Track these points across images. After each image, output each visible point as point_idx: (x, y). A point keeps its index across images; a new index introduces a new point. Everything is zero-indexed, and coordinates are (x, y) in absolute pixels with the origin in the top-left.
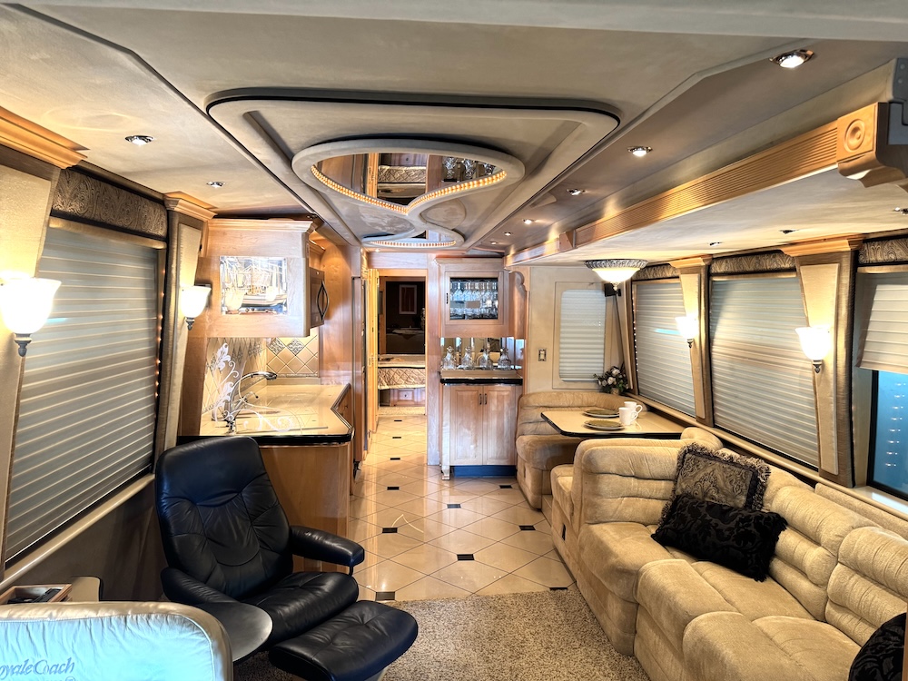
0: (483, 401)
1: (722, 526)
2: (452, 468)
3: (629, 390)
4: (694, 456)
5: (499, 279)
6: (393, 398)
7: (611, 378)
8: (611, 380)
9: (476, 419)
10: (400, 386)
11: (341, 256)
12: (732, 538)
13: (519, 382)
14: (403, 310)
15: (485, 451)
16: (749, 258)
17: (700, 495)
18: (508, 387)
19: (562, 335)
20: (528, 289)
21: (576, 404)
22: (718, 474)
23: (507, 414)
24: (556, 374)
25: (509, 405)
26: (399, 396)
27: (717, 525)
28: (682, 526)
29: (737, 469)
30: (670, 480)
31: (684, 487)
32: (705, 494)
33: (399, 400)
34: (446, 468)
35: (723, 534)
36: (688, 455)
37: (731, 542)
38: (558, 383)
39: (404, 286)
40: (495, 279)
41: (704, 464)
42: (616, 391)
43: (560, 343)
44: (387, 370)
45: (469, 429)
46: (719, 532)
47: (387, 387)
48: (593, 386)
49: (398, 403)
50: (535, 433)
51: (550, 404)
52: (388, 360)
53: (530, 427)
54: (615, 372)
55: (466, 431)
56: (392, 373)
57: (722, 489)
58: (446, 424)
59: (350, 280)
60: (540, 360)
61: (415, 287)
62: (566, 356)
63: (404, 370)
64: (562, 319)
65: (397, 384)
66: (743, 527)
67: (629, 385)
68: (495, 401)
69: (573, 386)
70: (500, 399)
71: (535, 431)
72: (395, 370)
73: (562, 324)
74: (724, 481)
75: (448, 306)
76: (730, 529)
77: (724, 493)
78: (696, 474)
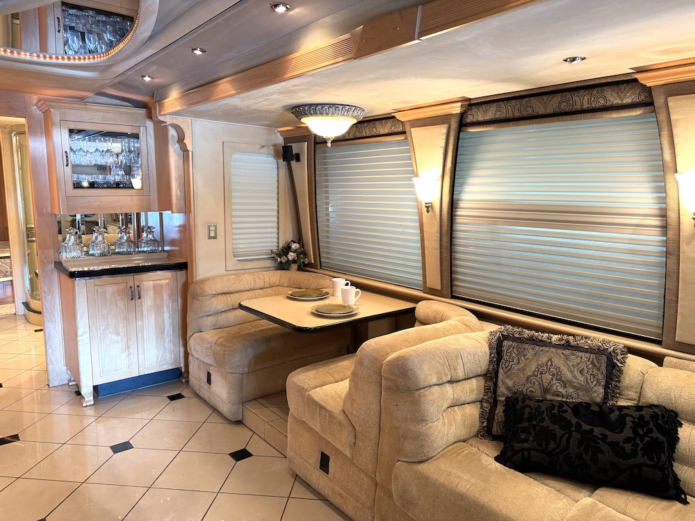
0: (135, 295)
1: (612, 437)
2: (96, 388)
3: (310, 265)
4: (515, 344)
5: (141, 135)
7: (291, 254)
8: (291, 256)
9: (126, 319)
12: (640, 453)
13: (183, 267)
15: (141, 357)
16: (545, 98)
17: (538, 393)
18: (168, 274)
19: (233, 207)
20: (189, 147)
21: (258, 286)
22: (559, 362)
23: (168, 307)
24: (229, 254)
25: (171, 295)
27: (605, 436)
28: (552, 445)
29: (582, 354)
30: (479, 376)
31: (510, 383)
32: (546, 390)
34: (87, 390)
35: (623, 449)
36: (505, 343)
37: (640, 459)
38: (232, 263)
40: (136, 136)
41: (532, 352)
42: (294, 267)
43: (232, 217)
45: (118, 334)
46: (614, 445)
48: (269, 263)
50: (218, 327)
51: (230, 290)
53: (209, 321)
54: (295, 246)
55: (114, 337)
57: (571, 382)
58: (84, 333)
60: (210, 238)
62: (238, 231)
64: (233, 187)
66: (645, 435)
67: (310, 259)
68: (151, 294)
69: (249, 265)
70: (157, 290)
71: (214, 325)
73: (233, 194)
74: (571, 371)
75: (69, 170)
76: (628, 440)
77: (574, 387)
78: (526, 365)
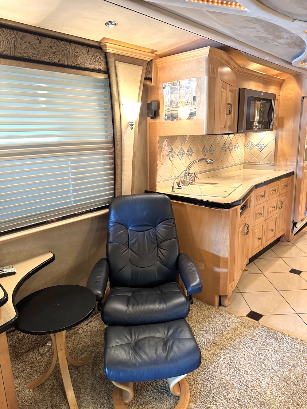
11: (295, 80)
59: (300, 99)
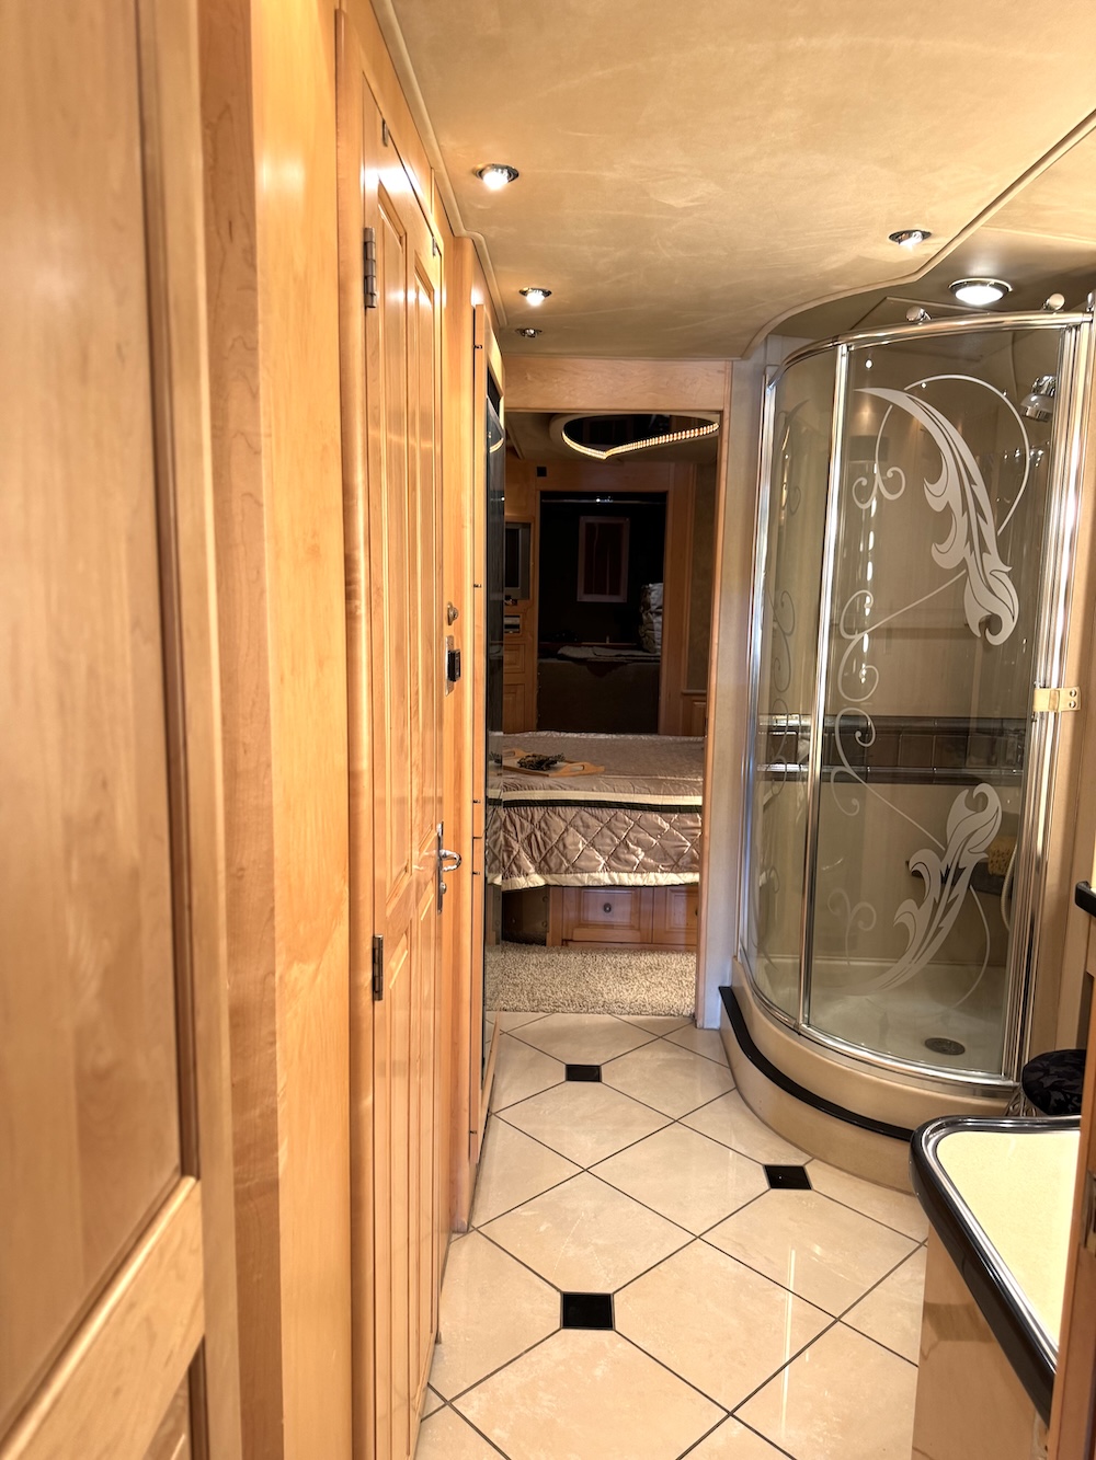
6: (558, 917)
10: (586, 879)
14: (588, 591)
26: (580, 907)
33: (582, 924)
39: (591, 519)
44: (538, 813)
47: (537, 880)
49: (578, 934)
52: (542, 765)
56: (558, 824)
61: (626, 522)
63: (606, 814)
65: (575, 868)
72: (570, 812)
